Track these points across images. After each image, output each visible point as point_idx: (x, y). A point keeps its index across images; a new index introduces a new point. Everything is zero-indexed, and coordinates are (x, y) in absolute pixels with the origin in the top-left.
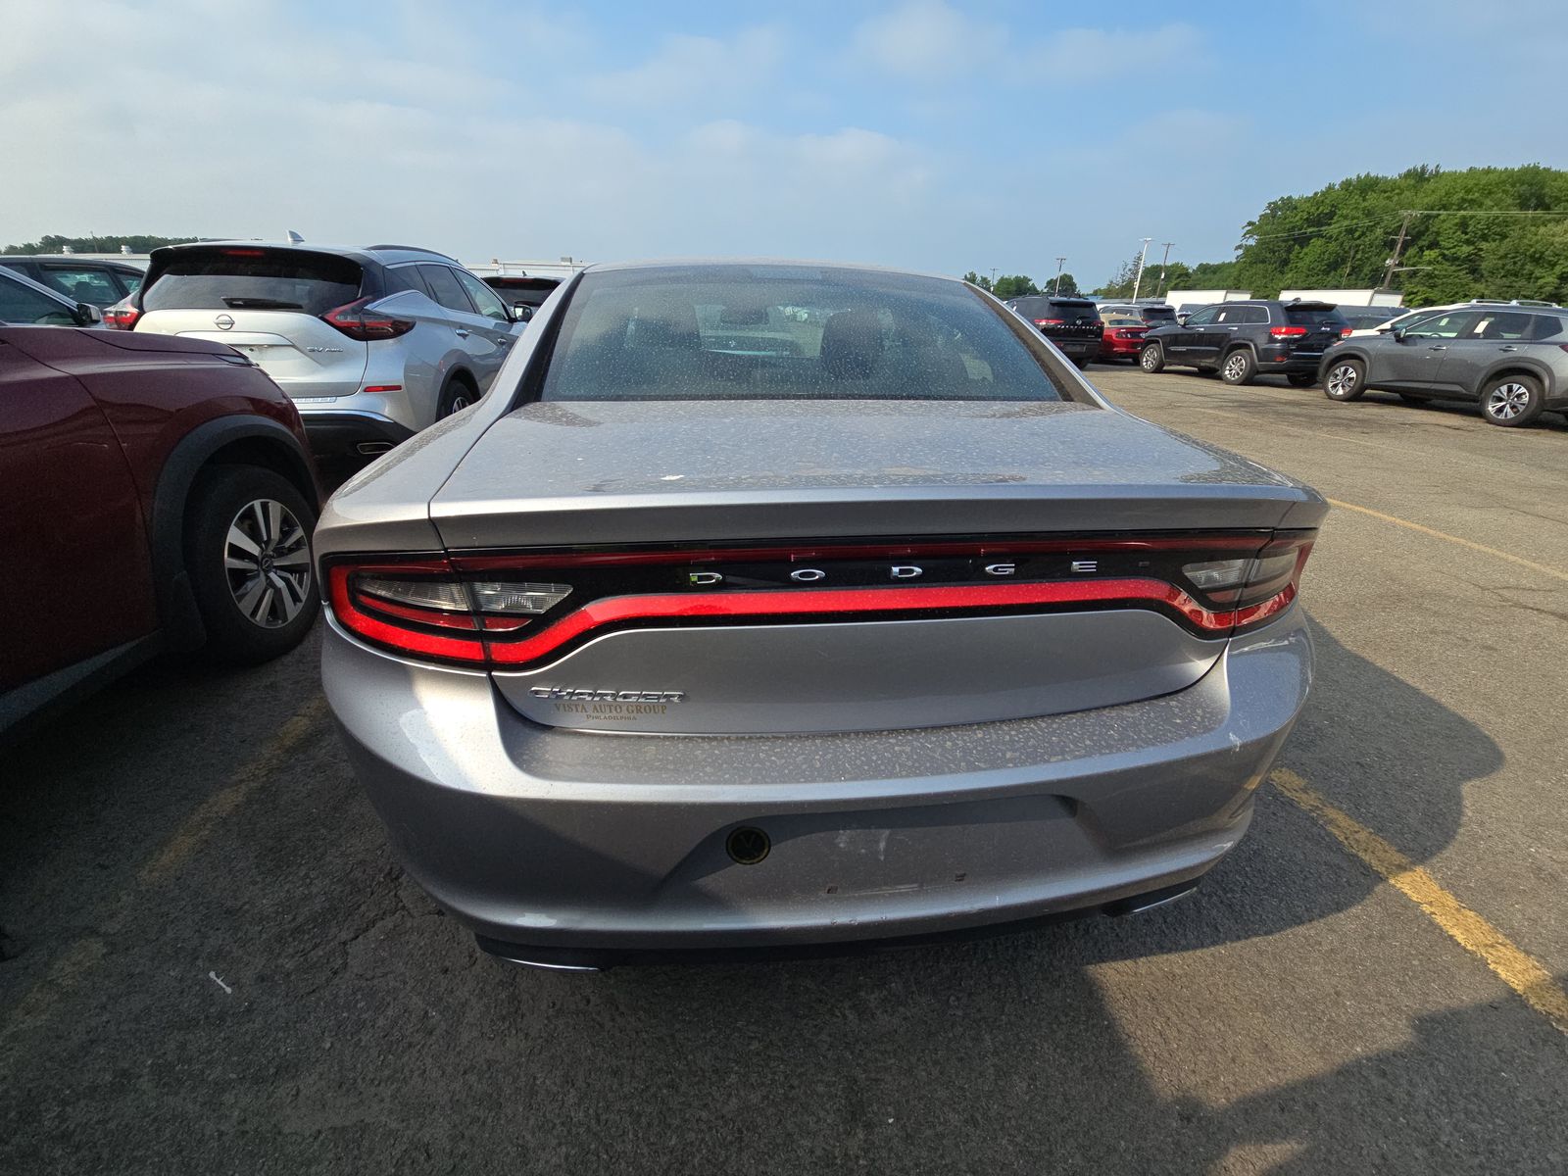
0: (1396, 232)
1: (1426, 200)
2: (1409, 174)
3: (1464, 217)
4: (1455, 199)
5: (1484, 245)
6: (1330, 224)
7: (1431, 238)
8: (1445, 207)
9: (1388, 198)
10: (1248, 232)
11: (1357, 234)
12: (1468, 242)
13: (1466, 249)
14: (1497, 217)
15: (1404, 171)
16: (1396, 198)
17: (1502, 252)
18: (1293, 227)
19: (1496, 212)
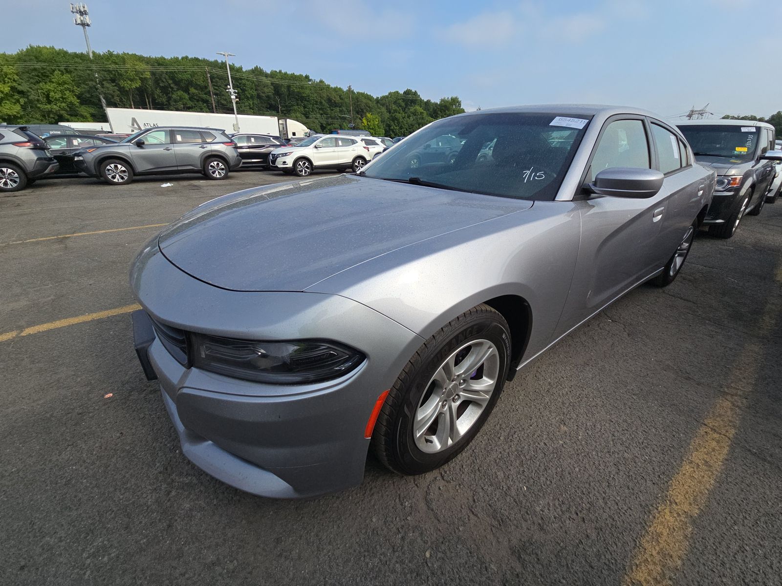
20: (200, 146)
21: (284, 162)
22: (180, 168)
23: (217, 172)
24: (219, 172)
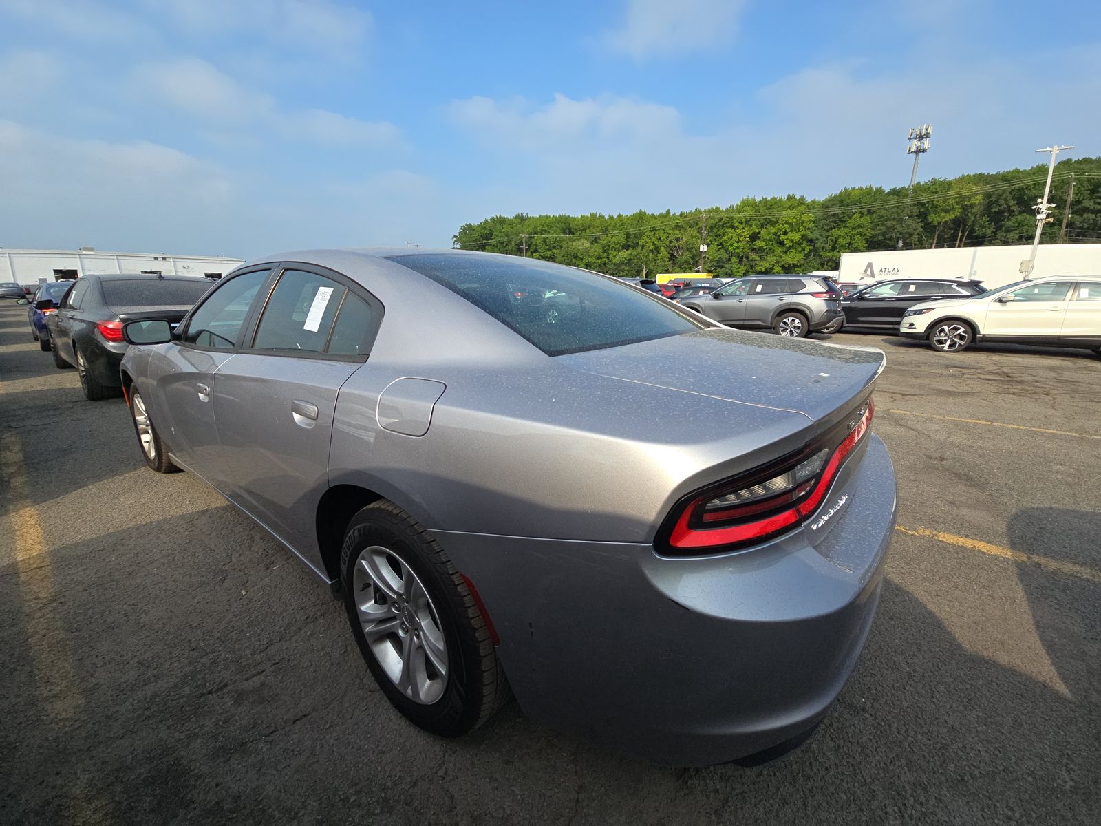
0: (521, 243)
1: (528, 230)
2: (517, 217)
3: (544, 238)
4: (539, 229)
5: (555, 251)
6: (492, 239)
7: (534, 247)
8: (536, 233)
9: (512, 228)
10: (455, 241)
11: (505, 245)
12: (549, 250)
13: (549, 253)
14: (556, 239)
15: (514, 215)
16: (515, 228)
17: (562, 254)
18: (476, 240)
19: (555, 236)
20: (779, 297)
21: (912, 325)
22: (746, 323)
23: (789, 330)
24: (791, 331)
